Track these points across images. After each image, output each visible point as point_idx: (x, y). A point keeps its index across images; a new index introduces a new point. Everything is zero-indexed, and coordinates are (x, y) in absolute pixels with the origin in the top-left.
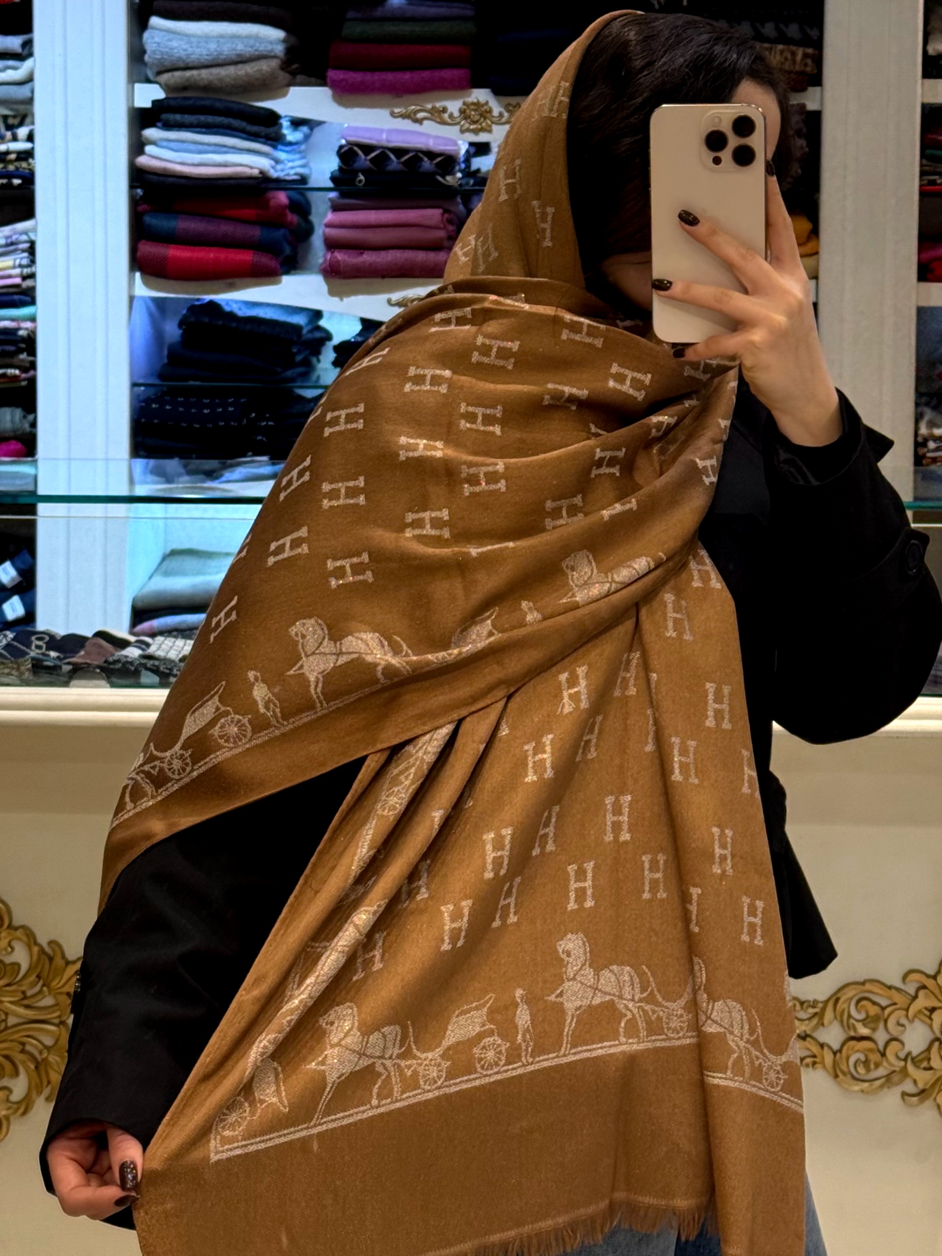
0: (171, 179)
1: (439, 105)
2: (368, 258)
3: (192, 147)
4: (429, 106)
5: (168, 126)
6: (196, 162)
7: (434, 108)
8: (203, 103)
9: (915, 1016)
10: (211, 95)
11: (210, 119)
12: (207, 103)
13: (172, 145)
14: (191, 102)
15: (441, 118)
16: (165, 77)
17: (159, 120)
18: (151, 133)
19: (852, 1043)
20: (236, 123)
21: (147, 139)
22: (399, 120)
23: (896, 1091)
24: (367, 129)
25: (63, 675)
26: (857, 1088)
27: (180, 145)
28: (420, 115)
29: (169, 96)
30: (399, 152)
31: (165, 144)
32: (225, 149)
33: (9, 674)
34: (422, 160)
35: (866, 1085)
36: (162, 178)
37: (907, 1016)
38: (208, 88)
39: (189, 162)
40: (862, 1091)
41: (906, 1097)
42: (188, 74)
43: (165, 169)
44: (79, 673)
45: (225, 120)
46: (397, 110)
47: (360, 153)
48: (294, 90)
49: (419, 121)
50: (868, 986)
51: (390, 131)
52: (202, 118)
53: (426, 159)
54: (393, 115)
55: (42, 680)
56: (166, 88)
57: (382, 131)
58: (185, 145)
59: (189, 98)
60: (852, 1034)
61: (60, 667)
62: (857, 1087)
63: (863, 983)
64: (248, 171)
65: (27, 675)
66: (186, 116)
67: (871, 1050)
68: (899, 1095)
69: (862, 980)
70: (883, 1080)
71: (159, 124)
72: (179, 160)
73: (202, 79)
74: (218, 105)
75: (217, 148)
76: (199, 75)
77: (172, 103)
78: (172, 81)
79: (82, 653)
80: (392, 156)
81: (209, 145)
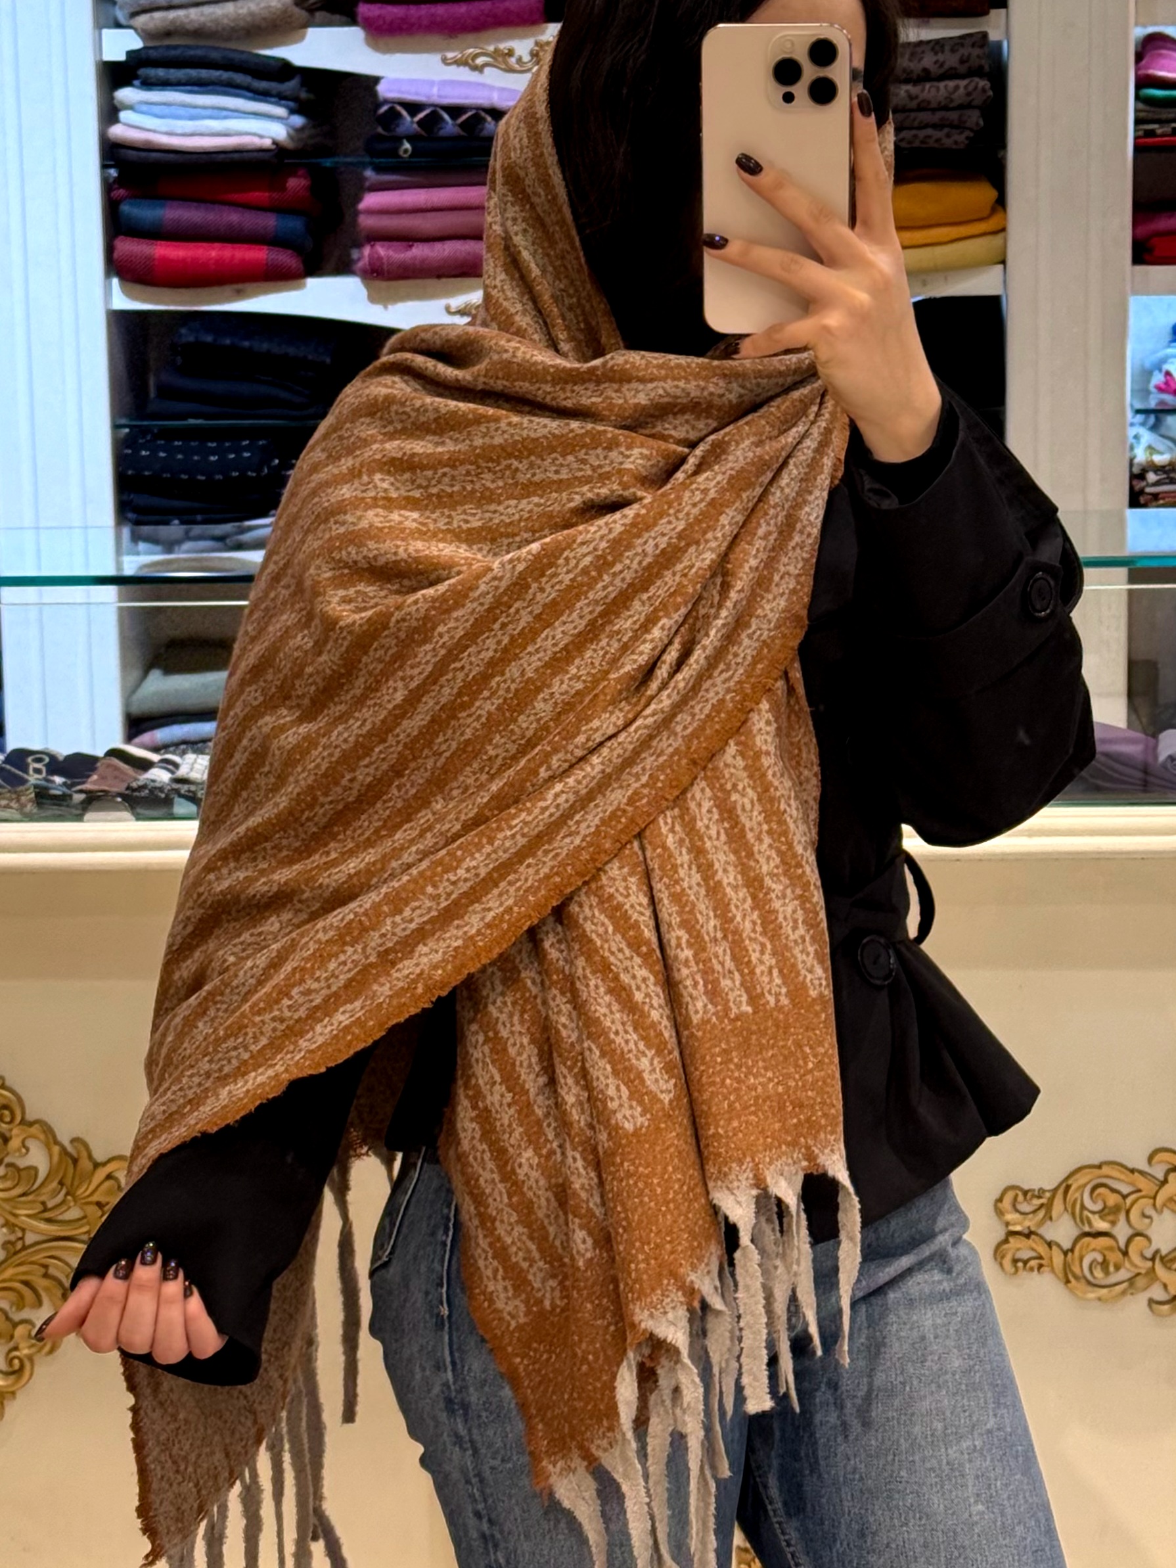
0: (154, 155)
1: (504, 46)
2: (419, 252)
3: (182, 111)
4: (491, 48)
5: (148, 84)
6: (188, 131)
7: (496, 50)
8: (192, 53)
9: (1164, 1205)
10: (202, 43)
11: (204, 73)
12: (199, 52)
13: (156, 109)
14: (177, 52)
15: (506, 63)
16: (142, 20)
17: (136, 77)
18: (125, 94)
19: (1087, 1240)
20: (239, 78)
21: (121, 103)
22: (454, 67)
23: (1142, 1299)
24: (412, 82)
25: (75, 807)
26: (1091, 1296)
27: (166, 110)
28: (480, 61)
29: (150, 44)
30: (455, 111)
31: (145, 108)
32: (225, 113)
33: (7, 807)
34: (484, 120)
35: (1105, 1291)
36: (143, 154)
37: (1154, 1205)
38: (198, 33)
39: (179, 131)
40: (1099, 1299)
41: (1155, 1306)
42: (172, 15)
43: (148, 142)
44: (95, 804)
45: (225, 75)
46: (450, 55)
47: (404, 113)
48: (312, 32)
49: (479, 69)
50: (1106, 1170)
51: (444, 83)
52: (193, 73)
53: (489, 119)
54: (445, 61)
55: (49, 813)
56: (145, 34)
57: (432, 83)
58: (173, 110)
59: (176, 47)
60: (1087, 1229)
61: (70, 796)
62: (1093, 1294)
63: (1099, 1167)
64: (257, 142)
65: (29, 807)
66: (172, 71)
67: (1110, 1249)
68: (1145, 1303)
69: (1096, 1162)
70: (1125, 1285)
71: (136, 82)
72: (164, 129)
73: (191, 21)
74: (215, 55)
75: (216, 112)
76: (187, 16)
77: (153, 54)
78: (151, 26)
79: (95, 777)
80: (446, 116)
81: (204, 108)
